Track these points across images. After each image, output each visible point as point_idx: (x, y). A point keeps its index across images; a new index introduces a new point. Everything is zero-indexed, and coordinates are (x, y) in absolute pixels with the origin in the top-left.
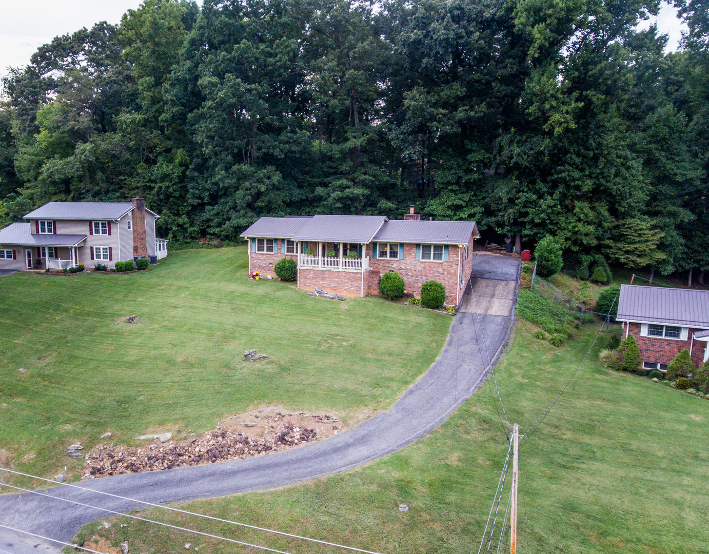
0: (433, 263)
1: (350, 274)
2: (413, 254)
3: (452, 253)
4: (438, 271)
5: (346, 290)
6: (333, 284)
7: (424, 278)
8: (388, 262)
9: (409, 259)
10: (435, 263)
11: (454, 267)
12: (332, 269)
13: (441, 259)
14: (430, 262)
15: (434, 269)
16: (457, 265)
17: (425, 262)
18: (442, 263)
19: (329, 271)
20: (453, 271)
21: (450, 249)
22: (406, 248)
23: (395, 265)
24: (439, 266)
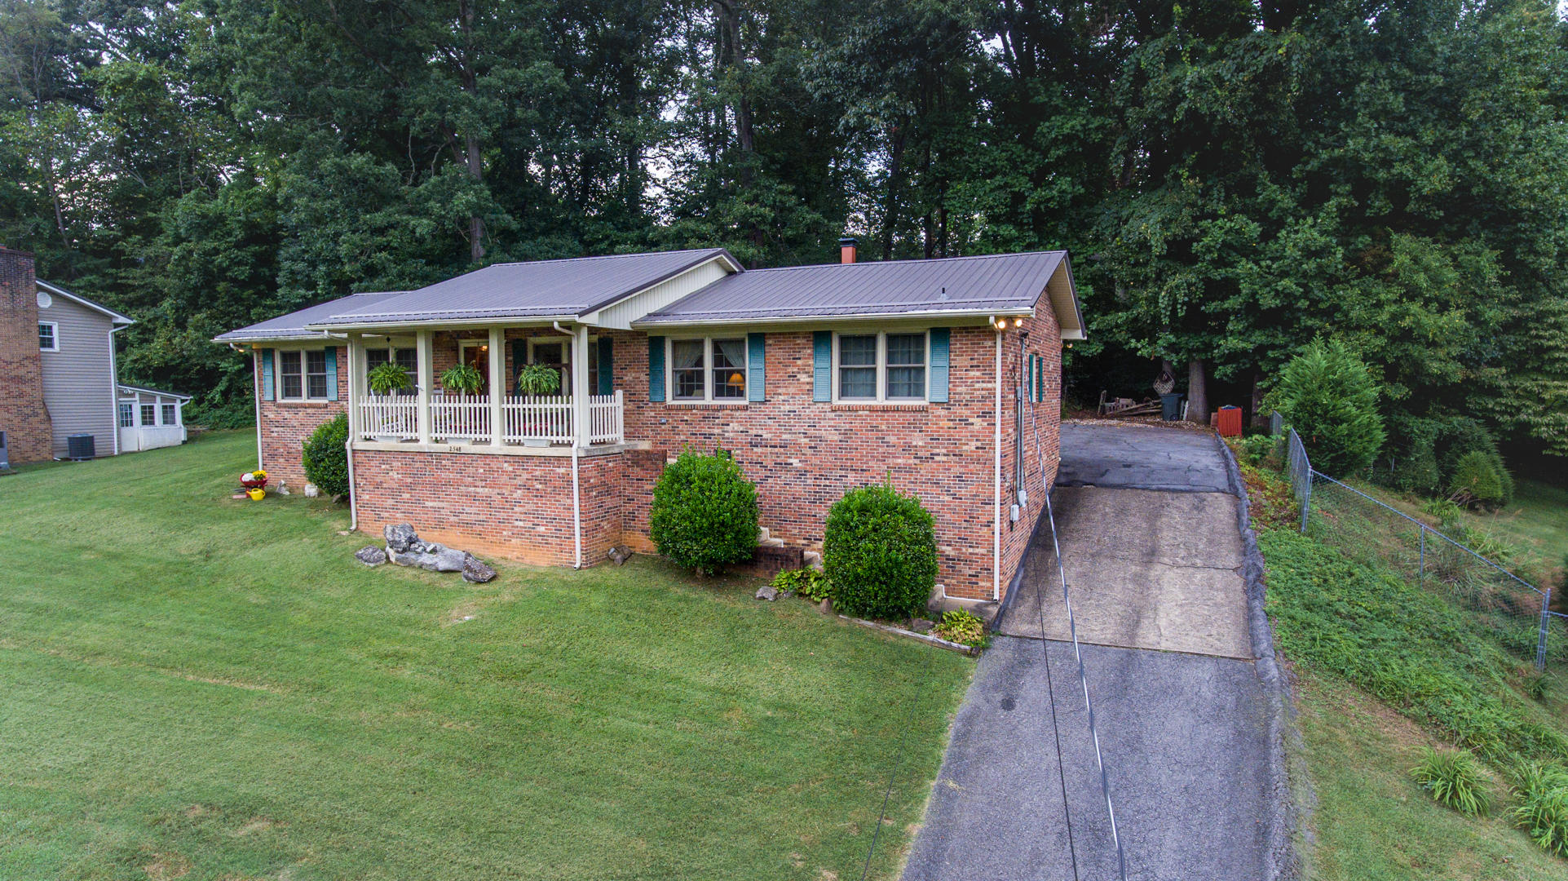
0: (885, 410)
1: (530, 465)
2: (804, 378)
3: (962, 361)
4: (908, 448)
5: (520, 535)
6: (472, 512)
7: (851, 477)
8: (709, 413)
9: (786, 401)
10: (897, 410)
11: (978, 423)
12: (467, 447)
13: (918, 391)
14: (872, 409)
15: (892, 439)
16: (987, 415)
17: (850, 409)
18: (924, 410)
19: (457, 454)
20: (973, 445)
21: (957, 345)
22: (775, 352)
23: (734, 426)
24: (913, 426)
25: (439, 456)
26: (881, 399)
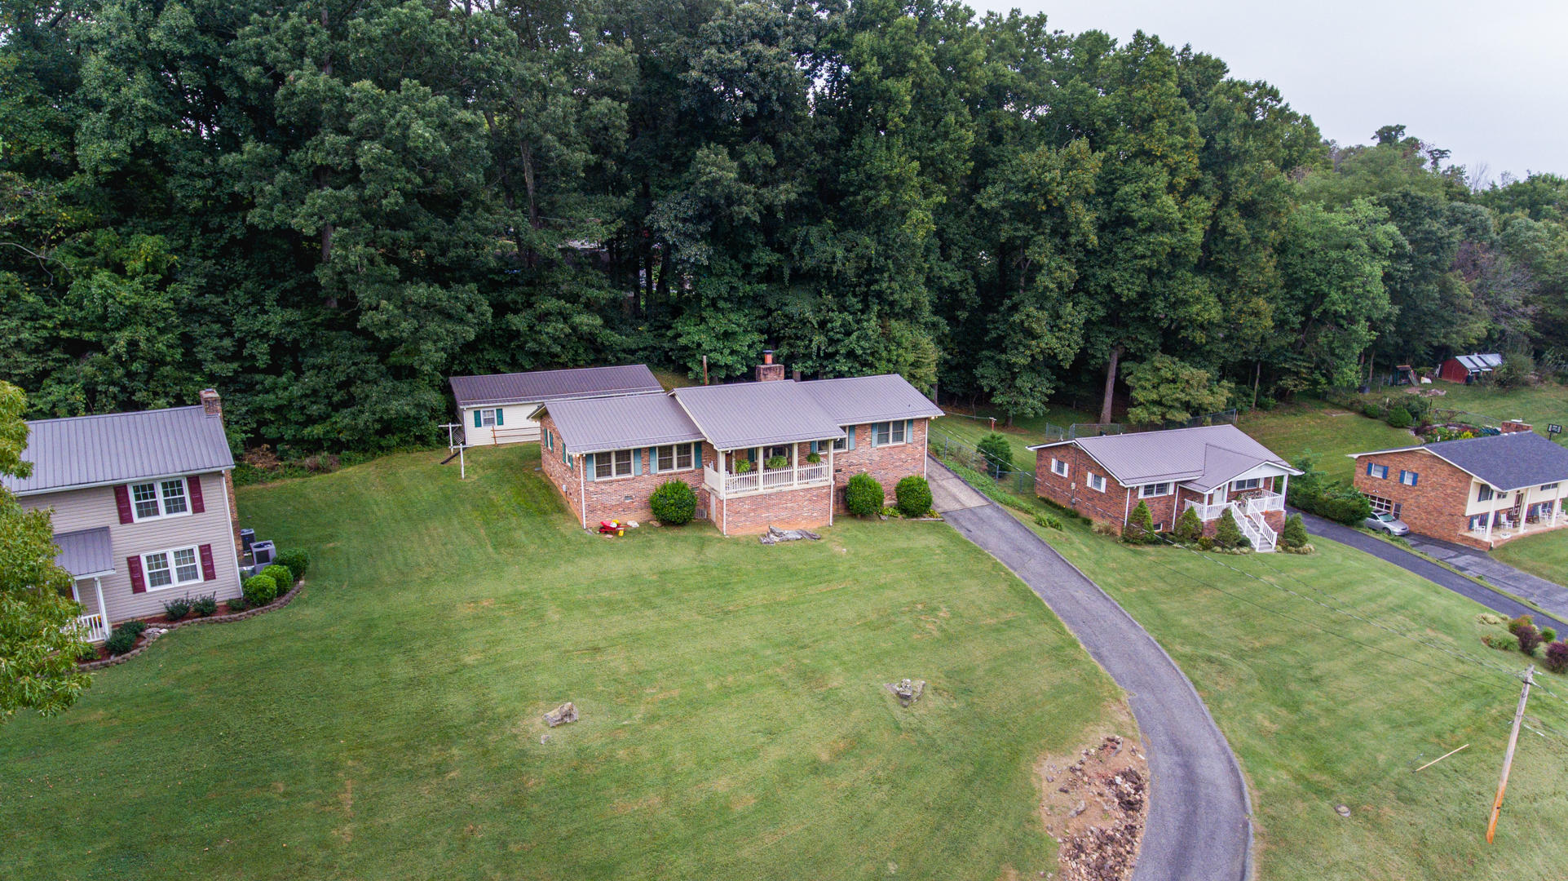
0: (893, 447)
1: (811, 491)
2: (866, 441)
3: (916, 430)
4: (900, 459)
5: (805, 519)
9: (863, 449)
10: (896, 447)
11: (920, 448)
12: (783, 489)
13: (902, 440)
14: (889, 448)
15: (895, 457)
16: (923, 445)
17: (882, 449)
18: (904, 446)
19: (777, 493)
20: (918, 455)
21: (913, 425)
22: (858, 431)
24: (902, 451)
25: (770, 495)
26: (891, 444)
